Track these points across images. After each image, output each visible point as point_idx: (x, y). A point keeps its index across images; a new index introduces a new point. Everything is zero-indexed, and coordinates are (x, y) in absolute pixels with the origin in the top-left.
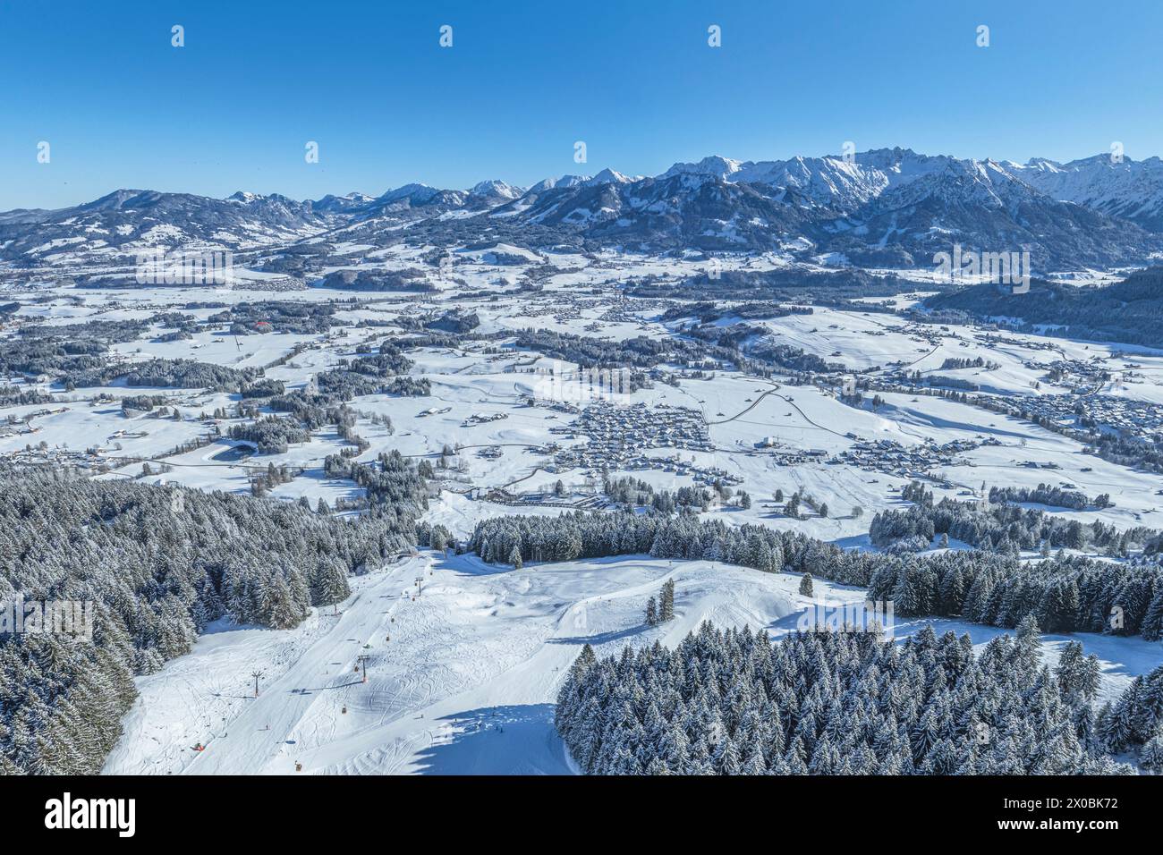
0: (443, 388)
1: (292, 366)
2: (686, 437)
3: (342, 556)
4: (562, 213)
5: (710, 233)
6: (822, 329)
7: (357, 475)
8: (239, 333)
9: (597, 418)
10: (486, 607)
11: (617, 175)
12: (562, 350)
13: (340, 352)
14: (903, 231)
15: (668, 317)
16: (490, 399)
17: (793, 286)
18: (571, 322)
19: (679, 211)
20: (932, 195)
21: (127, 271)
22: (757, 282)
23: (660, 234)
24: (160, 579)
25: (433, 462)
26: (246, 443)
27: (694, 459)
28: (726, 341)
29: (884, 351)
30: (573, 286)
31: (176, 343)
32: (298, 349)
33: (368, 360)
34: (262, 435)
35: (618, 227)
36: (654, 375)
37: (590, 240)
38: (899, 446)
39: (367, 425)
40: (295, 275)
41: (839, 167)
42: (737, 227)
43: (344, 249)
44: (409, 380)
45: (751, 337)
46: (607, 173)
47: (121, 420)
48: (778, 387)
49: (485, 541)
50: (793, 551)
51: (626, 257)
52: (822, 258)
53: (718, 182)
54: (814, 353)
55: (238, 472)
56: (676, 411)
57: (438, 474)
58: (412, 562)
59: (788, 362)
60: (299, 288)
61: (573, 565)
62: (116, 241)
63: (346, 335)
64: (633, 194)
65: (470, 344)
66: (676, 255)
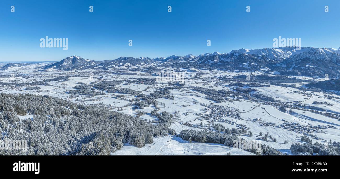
0: (176, 98)
1: (147, 91)
2: (234, 115)
3: (152, 133)
4: (205, 61)
5: (241, 66)
6: (273, 91)
7: (157, 115)
8: (138, 84)
9: (211, 108)
10: (182, 151)
11: (218, 53)
12: (204, 92)
13: (156, 89)
14: (297, 66)
15: (230, 85)
16: (186, 101)
17: (264, 79)
18: (206, 85)
19: (233, 61)
20: (306, 57)
21: (121, 71)
22: (254, 78)
23: (228, 66)
24: (118, 132)
25: (173, 114)
26: (137, 106)
27: (236, 121)
28: (245, 92)
29: (293, 98)
30: (207, 77)
31: (127, 85)
32: (148, 88)
33: (162, 91)
34: (140, 105)
35: (218, 64)
36: (226, 99)
37: (211, 67)
38: (299, 125)
39: (160, 105)
40: (149, 73)
41: (277, 50)
42: (248, 65)
43: (159, 68)
44: (169, 96)
45: (252, 91)
46: (216, 53)
47: (116, 99)
48: (260, 105)
49: (183, 135)
50: (266, 150)
51: (220, 71)
52: (272, 73)
53: (243, 54)
54: (271, 97)
55: (134, 112)
56: (232, 108)
57: (174, 117)
58: (167, 137)
59: (263, 99)
60: (150, 76)
61: (204, 144)
62: (120, 66)
63: (158, 85)
64: (222, 57)
65: (183, 89)
66: (232, 71)
